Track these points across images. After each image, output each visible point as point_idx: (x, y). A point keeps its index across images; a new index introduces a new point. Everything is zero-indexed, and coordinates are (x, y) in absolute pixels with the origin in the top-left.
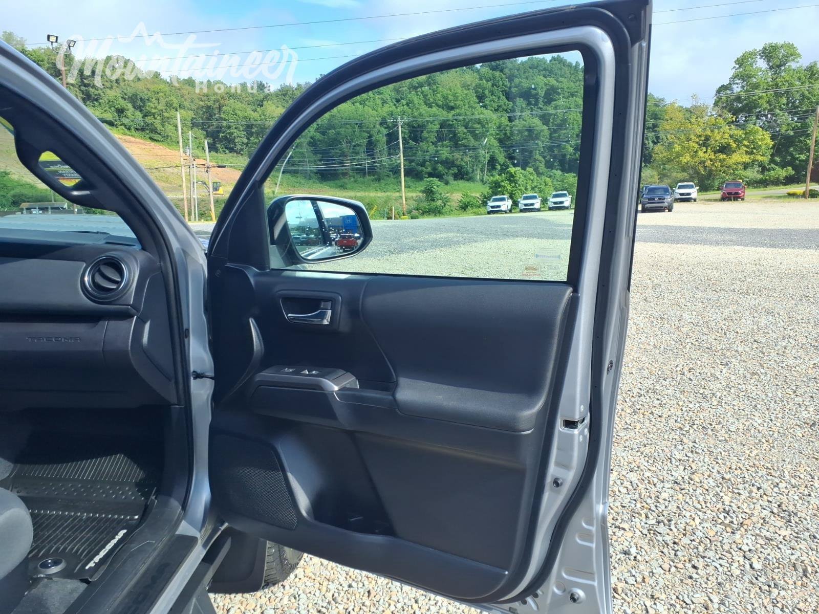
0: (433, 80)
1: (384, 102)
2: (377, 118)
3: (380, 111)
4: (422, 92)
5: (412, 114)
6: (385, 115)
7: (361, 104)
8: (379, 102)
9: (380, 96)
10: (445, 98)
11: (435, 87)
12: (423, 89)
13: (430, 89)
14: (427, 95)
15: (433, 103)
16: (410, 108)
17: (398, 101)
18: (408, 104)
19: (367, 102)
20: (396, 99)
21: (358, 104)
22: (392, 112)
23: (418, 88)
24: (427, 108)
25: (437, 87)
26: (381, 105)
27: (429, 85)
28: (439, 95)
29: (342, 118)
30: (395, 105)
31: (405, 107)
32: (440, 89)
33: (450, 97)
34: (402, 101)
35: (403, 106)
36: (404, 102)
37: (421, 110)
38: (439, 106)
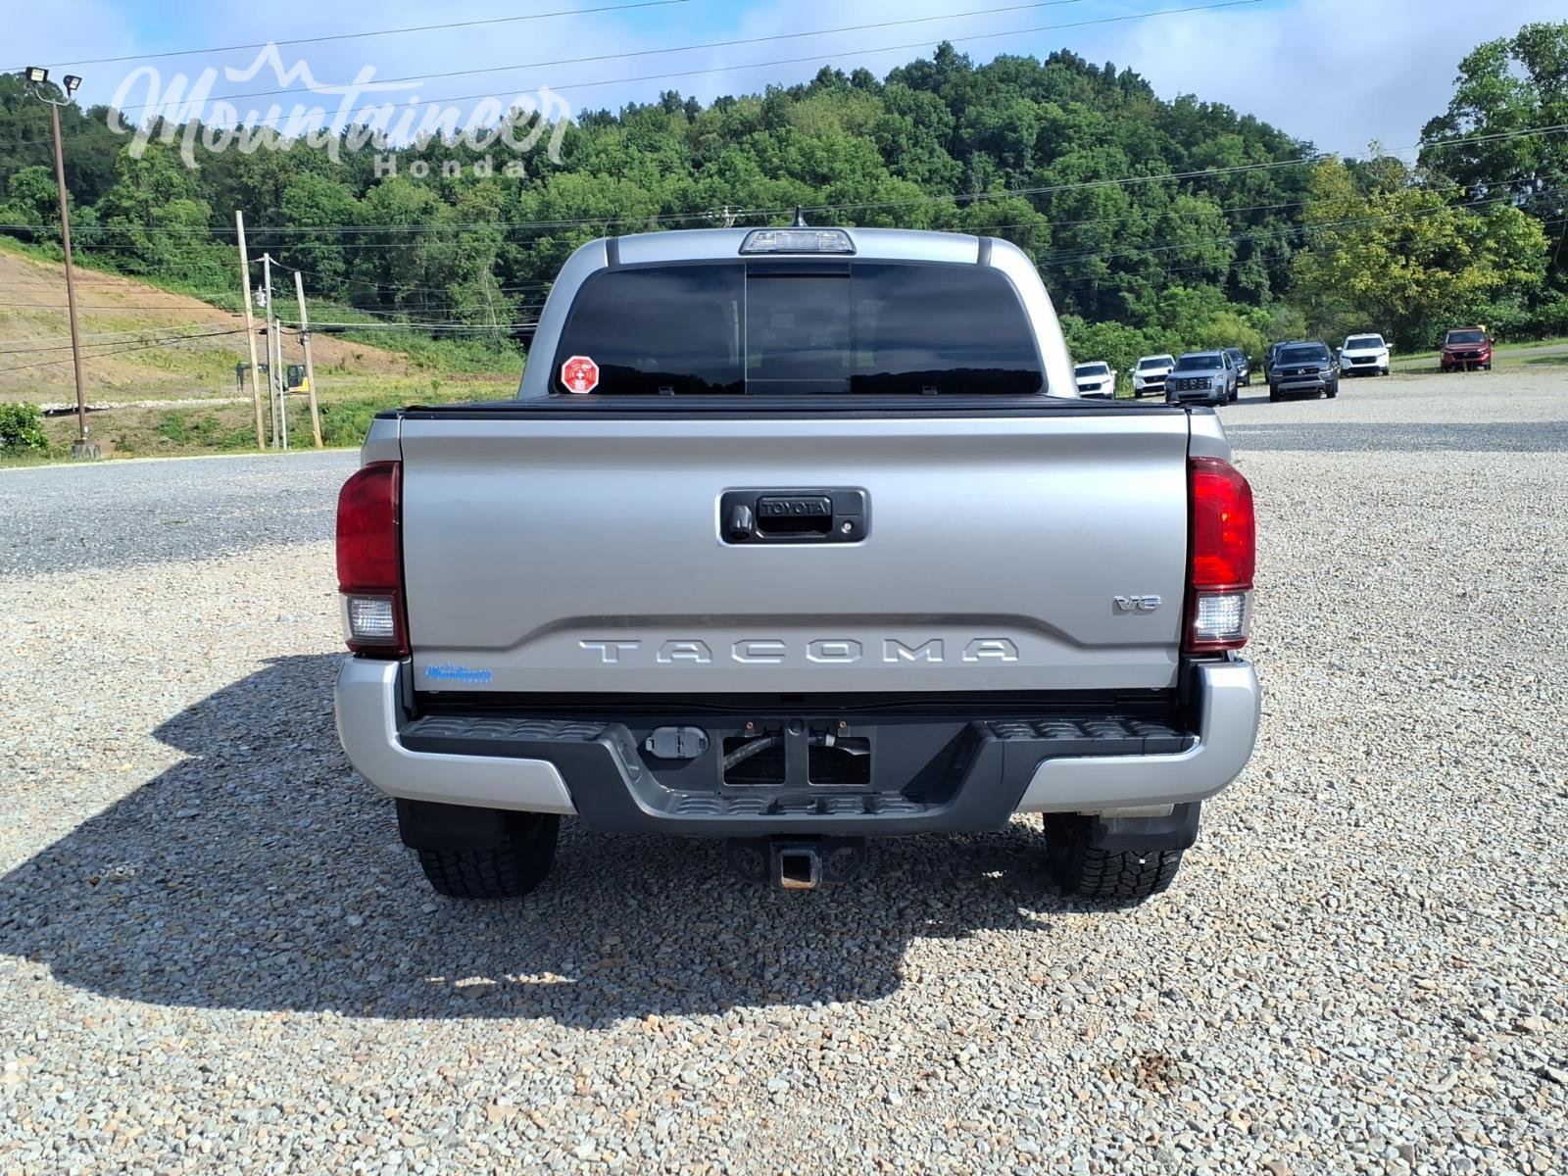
0: (778, 116)
1: (666, 168)
2: (650, 207)
3: (657, 190)
4: (754, 145)
5: (732, 195)
6: (670, 198)
7: (611, 175)
8: (654, 169)
9: (655, 156)
10: (808, 155)
11: (782, 131)
12: (756, 135)
13: (771, 136)
14: (765, 151)
15: (779, 168)
16: (726, 182)
17: (697, 165)
18: (721, 173)
19: (625, 171)
20: (693, 160)
21: (604, 175)
22: (685, 191)
23: (742, 133)
24: (766, 180)
25: (789, 132)
26: (657, 176)
27: (769, 126)
28: (792, 150)
29: (569, 208)
30: (691, 174)
31: (716, 178)
32: (795, 135)
33: (819, 154)
34: (708, 164)
35: (711, 176)
36: (713, 167)
37: (754, 186)
38: (792, 174)
